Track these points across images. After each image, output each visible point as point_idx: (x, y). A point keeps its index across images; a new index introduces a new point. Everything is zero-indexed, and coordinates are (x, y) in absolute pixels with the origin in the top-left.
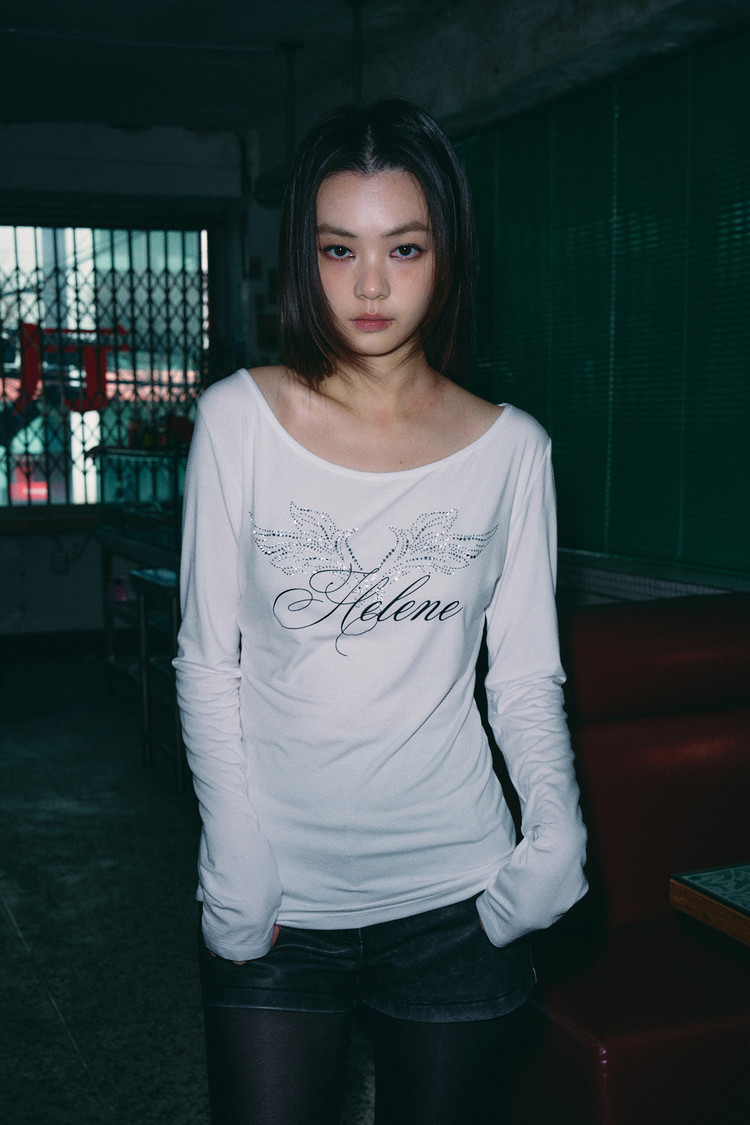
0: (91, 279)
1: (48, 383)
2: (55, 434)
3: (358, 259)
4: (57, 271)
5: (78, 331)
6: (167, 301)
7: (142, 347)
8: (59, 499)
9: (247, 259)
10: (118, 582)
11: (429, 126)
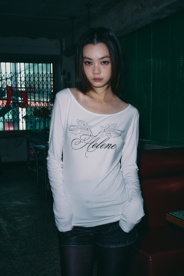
0: (24, 76)
1: (13, 101)
2: (15, 113)
3: (93, 65)
4: (16, 73)
5: (21, 88)
6: (43, 80)
7: (37, 92)
8: (16, 129)
9: (62, 70)
10: (31, 149)
11: (111, 34)
